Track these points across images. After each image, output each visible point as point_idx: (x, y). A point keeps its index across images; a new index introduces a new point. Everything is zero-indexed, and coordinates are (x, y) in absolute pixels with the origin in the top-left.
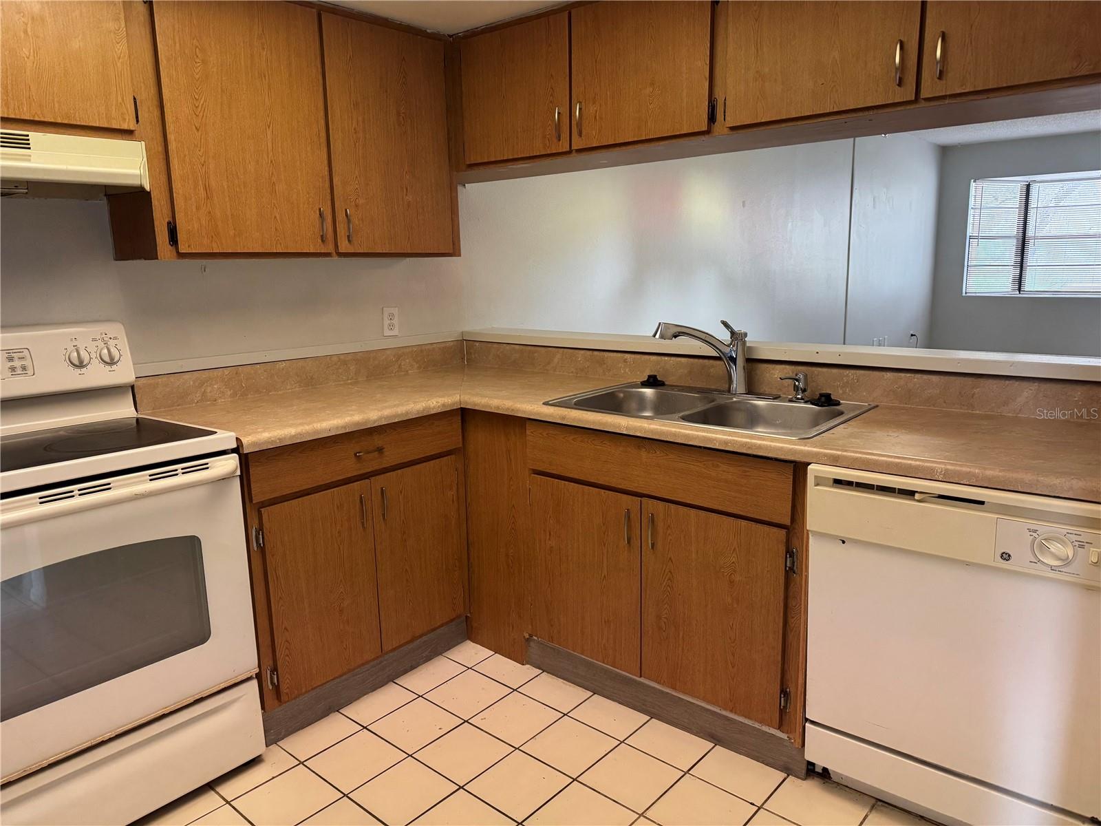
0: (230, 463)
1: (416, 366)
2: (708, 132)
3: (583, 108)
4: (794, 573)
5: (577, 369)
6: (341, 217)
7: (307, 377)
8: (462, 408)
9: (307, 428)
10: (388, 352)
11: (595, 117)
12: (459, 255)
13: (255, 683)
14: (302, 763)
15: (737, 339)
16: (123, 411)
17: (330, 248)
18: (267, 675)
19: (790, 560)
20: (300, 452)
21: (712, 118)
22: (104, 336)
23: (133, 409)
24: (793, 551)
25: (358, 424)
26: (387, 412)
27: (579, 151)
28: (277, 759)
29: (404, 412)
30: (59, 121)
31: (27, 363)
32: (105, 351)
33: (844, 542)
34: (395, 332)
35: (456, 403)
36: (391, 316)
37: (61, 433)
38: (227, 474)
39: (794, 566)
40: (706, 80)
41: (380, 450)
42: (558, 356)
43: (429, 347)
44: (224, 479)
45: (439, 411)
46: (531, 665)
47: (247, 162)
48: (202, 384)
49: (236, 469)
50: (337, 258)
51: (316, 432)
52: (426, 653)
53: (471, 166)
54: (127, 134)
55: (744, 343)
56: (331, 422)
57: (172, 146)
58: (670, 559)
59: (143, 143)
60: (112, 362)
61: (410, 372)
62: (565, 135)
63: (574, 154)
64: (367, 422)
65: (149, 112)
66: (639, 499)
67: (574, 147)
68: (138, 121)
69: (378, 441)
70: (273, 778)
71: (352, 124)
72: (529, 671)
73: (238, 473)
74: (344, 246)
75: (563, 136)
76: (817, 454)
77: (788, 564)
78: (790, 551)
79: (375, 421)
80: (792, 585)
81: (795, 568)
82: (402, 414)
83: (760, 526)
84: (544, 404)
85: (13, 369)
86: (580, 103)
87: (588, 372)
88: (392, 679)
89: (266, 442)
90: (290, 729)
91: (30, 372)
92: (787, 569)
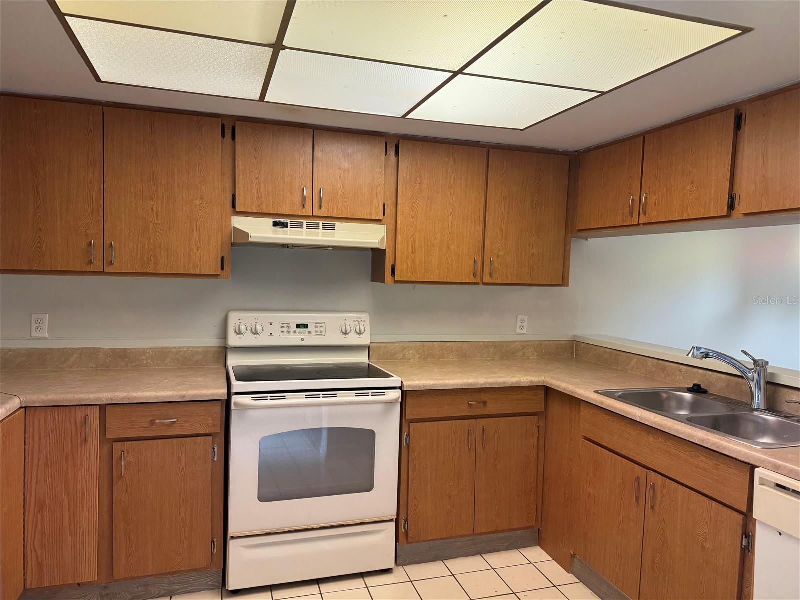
0: (397, 394)
1: (536, 354)
2: (728, 216)
3: (648, 198)
4: (749, 551)
5: (646, 372)
6: (487, 262)
7: (463, 353)
8: (544, 386)
9: (441, 382)
10: (517, 344)
11: (655, 203)
12: (568, 286)
13: (393, 524)
14: (412, 582)
15: (758, 366)
16: (362, 359)
17: (478, 280)
18: (402, 522)
19: (745, 540)
20: (436, 396)
21: (731, 207)
22: (359, 319)
23: (368, 358)
24: (749, 534)
25: (470, 384)
26: (490, 381)
27: (644, 224)
28: (400, 574)
29: (502, 382)
30: (349, 217)
31: (323, 329)
32: (358, 327)
33: (780, 534)
34: (524, 331)
35: (541, 382)
36: (523, 321)
37: (330, 366)
38: (394, 400)
39: (749, 546)
40: (728, 181)
41: (485, 403)
42: (635, 360)
43: (546, 343)
44: (392, 403)
45: (528, 385)
46: (574, 575)
47: (437, 233)
48: (404, 350)
49: (399, 398)
50: (482, 286)
51: (445, 385)
52: (507, 544)
53: (580, 231)
54: (378, 221)
55: (765, 370)
56: (455, 381)
57: (399, 227)
58: (664, 519)
59: (386, 226)
60: (360, 333)
61: (531, 358)
62: (636, 215)
63: (641, 226)
64: (478, 384)
65: (390, 211)
66: (647, 470)
67: (641, 222)
68: (384, 215)
69: (484, 397)
70: (394, 584)
71: (501, 209)
72: (572, 578)
73: (400, 401)
74: (487, 279)
75: (634, 214)
76: (763, 461)
77: (744, 544)
78: (747, 533)
79: (482, 385)
80: (747, 561)
81: (750, 548)
82: (500, 383)
83: (725, 509)
84: (595, 392)
85: (317, 332)
86: (646, 194)
87: (654, 375)
88: (481, 553)
89: (416, 386)
90: (412, 561)
91: (324, 334)
92: (743, 547)
